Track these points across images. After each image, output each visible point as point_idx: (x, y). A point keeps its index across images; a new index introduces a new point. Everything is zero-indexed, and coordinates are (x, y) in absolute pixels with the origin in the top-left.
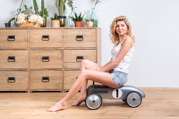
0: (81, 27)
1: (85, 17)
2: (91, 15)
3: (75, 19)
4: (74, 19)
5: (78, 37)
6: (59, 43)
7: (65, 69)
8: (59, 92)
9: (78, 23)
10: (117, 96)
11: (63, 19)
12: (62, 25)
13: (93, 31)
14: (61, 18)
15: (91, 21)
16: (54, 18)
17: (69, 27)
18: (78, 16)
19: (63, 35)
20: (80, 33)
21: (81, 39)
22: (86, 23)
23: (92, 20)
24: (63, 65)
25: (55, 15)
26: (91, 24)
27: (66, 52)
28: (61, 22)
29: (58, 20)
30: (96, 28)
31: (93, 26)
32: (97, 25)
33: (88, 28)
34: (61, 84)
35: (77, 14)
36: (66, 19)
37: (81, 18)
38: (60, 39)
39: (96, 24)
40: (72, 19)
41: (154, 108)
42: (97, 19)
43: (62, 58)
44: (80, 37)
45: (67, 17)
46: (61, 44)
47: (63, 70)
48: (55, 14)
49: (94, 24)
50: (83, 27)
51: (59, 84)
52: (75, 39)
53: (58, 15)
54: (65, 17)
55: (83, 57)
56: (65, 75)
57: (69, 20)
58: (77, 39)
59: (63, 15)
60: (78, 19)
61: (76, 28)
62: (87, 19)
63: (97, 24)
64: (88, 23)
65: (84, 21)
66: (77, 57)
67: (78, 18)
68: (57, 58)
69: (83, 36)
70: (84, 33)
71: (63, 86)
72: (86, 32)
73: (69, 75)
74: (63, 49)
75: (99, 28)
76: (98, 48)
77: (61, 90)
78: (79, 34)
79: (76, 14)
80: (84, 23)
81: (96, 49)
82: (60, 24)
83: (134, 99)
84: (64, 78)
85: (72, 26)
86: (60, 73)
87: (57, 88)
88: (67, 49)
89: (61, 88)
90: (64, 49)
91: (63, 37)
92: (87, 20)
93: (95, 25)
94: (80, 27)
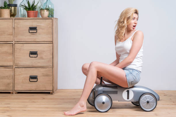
0: (35, 17)
1: (39, 5)
2: (46, 3)
3: (28, 7)
4: (26, 8)
5: (31, 29)
6: (9, 36)
7: (16, 67)
8: (9, 93)
9: (32, 12)
10: (128, 98)
11: (13, 8)
12: (13, 15)
13: (49, 21)
14: (12, 7)
15: (46, 10)
16: (3, 6)
17: (20, 17)
18: (31, 4)
19: (14, 26)
20: (33, 23)
21: (35, 31)
22: (41, 12)
23: (48, 9)
24: (14, 62)
25: (4, 3)
26: (46, 13)
27: (17, 46)
28: (11, 11)
29: (8, 9)
30: (53, 18)
31: (49, 17)
32: (53, 15)
33: (43, 18)
34: (12, 84)
35: (30, 2)
36: (16, 8)
37: (35, 7)
38: (11, 31)
39: (51, 13)
40: (24, 8)
41: (122, 114)
42: (53, 8)
43: (13, 53)
44: (33, 29)
45: (18, 5)
46: (12, 37)
47: (14, 68)
48: (5, 1)
49: (49, 14)
50: (37, 17)
51: (9, 84)
52: (28, 31)
53: (8, 3)
54: (15, 6)
55: (37, 52)
56: (17, 73)
57: (21, 9)
58: (30, 31)
59: (14, 3)
60: (31, 8)
61: (29, 18)
62: (42, 7)
63: (53, 13)
64: (42, 12)
65: (38, 9)
66: (30, 52)
67: (31, 6)
68: (6, 53)
69: (36, 27)
70: (38, 24)
71: (14, 87)
72: (41, 23)
73: (20, 73)
74: (13, 42)
75: (56, 18)
76: (54, 42)
77: (12, 91)
78: (32, 25)
79: (28, 1)
80: (37, 12)
81: (52, 42)
82: (10, 14)
83: (148, 102)
84: (15, 77)
85: (24, 16)
86: (10, 70)
87: (7, 89)
88: (18, 42)
89: (12, 89)
90: (15, 42)
91: (14, 29)
92: (41, 9)
93: (51, 15)
94: (33, 17)
